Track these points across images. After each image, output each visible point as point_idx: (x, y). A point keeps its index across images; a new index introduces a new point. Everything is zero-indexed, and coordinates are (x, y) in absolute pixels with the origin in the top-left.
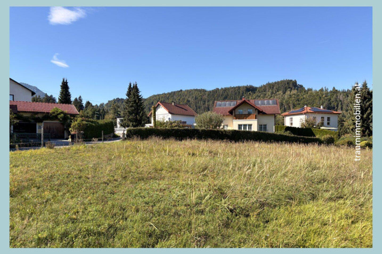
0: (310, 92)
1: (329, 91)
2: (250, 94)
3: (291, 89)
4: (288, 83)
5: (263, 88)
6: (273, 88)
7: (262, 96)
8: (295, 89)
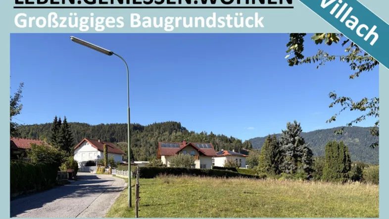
0: (192, 135)
1: (208, 134)
2: (137, 132)
3: (177, 130)
4: (173, 125)
5: (150, 127)
6: (160, 128)
7: (149, 135)
8: (179, 131)
